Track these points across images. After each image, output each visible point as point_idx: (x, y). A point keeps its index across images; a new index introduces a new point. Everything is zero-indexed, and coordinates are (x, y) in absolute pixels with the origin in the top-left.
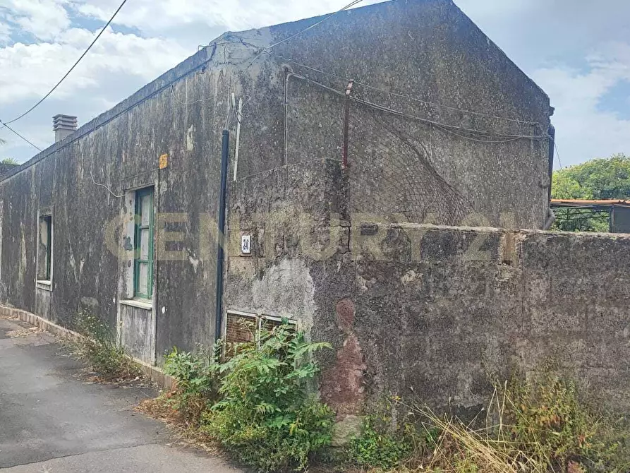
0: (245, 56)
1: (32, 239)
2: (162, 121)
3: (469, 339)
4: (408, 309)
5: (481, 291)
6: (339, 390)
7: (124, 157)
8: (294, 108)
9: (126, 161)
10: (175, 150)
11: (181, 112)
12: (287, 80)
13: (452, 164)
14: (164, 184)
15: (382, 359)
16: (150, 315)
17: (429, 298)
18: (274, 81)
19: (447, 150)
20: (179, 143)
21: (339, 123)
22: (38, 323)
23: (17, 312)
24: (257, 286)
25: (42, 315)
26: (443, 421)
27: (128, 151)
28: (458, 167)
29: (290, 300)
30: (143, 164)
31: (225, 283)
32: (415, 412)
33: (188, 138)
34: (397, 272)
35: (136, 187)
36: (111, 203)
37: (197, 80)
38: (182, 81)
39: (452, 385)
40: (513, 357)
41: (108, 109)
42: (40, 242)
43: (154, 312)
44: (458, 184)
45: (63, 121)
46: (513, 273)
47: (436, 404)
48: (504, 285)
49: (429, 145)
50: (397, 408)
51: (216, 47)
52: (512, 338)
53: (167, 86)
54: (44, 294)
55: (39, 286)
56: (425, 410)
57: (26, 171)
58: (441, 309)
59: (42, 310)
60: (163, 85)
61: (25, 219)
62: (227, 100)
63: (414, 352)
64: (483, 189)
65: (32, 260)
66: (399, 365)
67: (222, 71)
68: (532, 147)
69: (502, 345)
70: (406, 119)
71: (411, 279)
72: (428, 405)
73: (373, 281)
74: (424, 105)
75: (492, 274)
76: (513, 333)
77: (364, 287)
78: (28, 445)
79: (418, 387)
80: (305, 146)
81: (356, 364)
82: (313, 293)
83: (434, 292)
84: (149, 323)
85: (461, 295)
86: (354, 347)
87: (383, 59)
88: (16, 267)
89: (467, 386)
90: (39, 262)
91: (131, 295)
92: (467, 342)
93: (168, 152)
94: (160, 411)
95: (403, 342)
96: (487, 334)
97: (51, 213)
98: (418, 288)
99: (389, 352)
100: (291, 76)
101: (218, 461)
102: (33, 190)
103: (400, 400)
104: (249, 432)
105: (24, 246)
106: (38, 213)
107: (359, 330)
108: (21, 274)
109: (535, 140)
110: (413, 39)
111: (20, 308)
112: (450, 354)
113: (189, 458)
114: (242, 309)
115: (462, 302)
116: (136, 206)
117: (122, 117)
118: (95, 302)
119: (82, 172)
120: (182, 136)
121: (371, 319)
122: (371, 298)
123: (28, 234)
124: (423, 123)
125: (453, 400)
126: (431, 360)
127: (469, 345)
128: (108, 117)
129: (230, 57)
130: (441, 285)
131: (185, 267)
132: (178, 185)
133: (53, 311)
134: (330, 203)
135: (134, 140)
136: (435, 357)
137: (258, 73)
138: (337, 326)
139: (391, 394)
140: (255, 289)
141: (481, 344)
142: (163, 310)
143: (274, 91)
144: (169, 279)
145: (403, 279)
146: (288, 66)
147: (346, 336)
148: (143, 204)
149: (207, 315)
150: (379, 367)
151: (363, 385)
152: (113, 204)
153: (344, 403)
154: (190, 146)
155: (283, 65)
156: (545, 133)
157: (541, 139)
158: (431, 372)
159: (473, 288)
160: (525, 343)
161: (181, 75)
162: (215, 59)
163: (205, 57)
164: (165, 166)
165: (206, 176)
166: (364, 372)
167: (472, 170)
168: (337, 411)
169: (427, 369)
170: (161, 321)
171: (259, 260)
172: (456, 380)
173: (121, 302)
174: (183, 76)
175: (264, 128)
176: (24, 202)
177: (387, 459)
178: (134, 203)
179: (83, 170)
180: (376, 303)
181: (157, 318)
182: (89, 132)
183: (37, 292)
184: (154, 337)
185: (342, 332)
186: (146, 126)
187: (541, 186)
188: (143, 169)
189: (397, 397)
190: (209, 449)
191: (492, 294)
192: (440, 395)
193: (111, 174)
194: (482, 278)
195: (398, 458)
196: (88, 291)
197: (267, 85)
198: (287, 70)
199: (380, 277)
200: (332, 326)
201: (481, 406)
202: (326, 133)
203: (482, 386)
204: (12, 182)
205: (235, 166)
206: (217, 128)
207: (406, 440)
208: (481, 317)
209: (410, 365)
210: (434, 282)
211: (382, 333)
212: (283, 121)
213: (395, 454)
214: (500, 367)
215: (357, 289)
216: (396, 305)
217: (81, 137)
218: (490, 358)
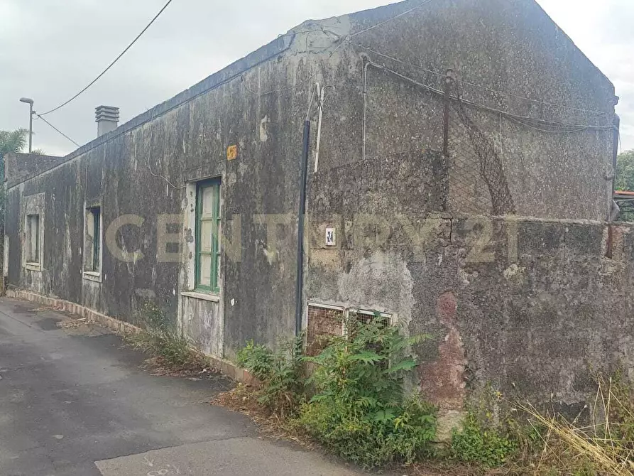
0: (326, 45)
1: (78, 230)
2: (230, 112)
3: (572, 334)
4: (511, 304)
5: (584, 285)
6: (441, 385)
7: (184, 148)
8: (372, 99)
9: (187, 152)
10: (245, 142)
11: (253, 102)
12: (366, 69)
13: (521, 155)
14: (233, 175)
15: (484, 354)
16: (217, 307)
17: (531, 292)
18: (353, 70)
19: (516, 141)
20: (251, 134)
21: (413, 112)
22: (86, 314)
23: (62, 303)
24: (344, 278)
25: (90, 305)
26: (545, 417)
27: (190, 142)
28: (526, 158)
29: (383, 293)
30: (206, 156)
31: (305, 275)
32: (517, 408)
33: (261, 128)
34: (500, 266)
35: (199, 177)
36: (169, 194)
37: (271, 70)
38: (253, 70)
39: (554, 381)
40: (616, 353)
41: (166, 100)
42: (87, 233)
43: (222, 303)
44: (526, 176)
45: (106, 112)
46: (616, 267)
47: (538, 401)
48: (606, 280)
49: (499, 136)
50: (499, 403)
51: (294, 36)
52: (615, 333)
53: (235, 76)
54: (93, 285)
55: (87, 277)
56: (528, 406)
57: (70, 162)
58: (543, 303)
59: (90, 301)
60: (231, 75)
61: (69, 210)
62: (308, 90)
63: (517, 347)
64: (550, 181)
65: (78, 251)
66: (501, 360)
67: (301, 61)
68: (597, 137)
69: (604, 342)
70: (478, 109)
71: (514, 273)
72: (530, 401)
73: (475, 274)
74: (494, 94)
75: (595, 268)
76: (616, 329)
77: (466, 281)
78: (121, 436)
79: (519, 383)
80: (382, 136)
81: (458, 359)
82: (411, 286)
83: (537, 286)
84: (216, 314)
85: (563, 289)
86: (455, 342)
87: (456, 47)
88: (60, 258)
89: (569, 382)
90: (86, 253)
91: (192, 287)
92: (568, 337)
93: (238, 144)
94: (239, 404)
95: (504, 337)
96: (589, 330)
97: (100, 204)
98: (521, 282)
99: (491, 347)
100: (369, 66)
101: (316, 454)
102: (78, 181)
103: (502, 396)
104: (352, 426)
105: (68, 237)
106: (85, 204)
107: (461, 324)
108: (65, 265)
109: (601, 131)
110: (484, 26)
111: (65, 299)
112: (552, 349)
113: (286, 451)
114: (326, 302)
115: (565, 297)
116: (197, 198)
117: (182, 107)
118: (151, 293)
119: (136, 164)
120: (254, 127)
121: (473, 313)
122: (473, 292)
123: (73, 224)
124: (493, 112)
125: (555, 396)
126: (533, 355)
127: (570, 340)
128: (166, 108)
129: (311, 45)
130: (543, 279)
131: (258, 258)
132: (250, 176)
133: (103, 302)
134: (430, 195)
135: (197, 131)
136: (536, 352)
137: (338, 61)
138: (438, 320)
139: (493, 390)
140: (340, 283)
141: (583, 340)
142: (233, 302)
143: (352, 81)
144: (239, 272)
145: (505, 273)
146: (365, 54)
147: (448, 331)
148: (204, 196)
149: (284, 307)
150: (481, 361)
151: (465, 380)
152: (171, 196)
153: (446, 399)
154: (263, 137)
155: (361, 54)
156: (610, 124)
157: (606, 129)
158: (533, 368)
159: (575, 282)
160: (627, 339)
161: (253, 64)
162: (294, 47)
163: (282, 46)
164: (234, 157)
165: (283, 167)
166: (466, 367)
167: (538, 161)
168: (439, 407)
169: (529, 365)
170: (230, 313)
171: (346, 253)
172: (558, 377)
173: (182, 293)
174: (255, 66)
175: (343, 118)
176: (68, 192)
177: (493, 456)
178: (194, 195)
179: (136, 161)
180: (478, 297)
181: (225, 310)
182: (143, 123)
183: (84, 283)
184: (221, 330)
185: (443, 326)
186: (211, 116)
187: (606, 179)
188: (207, 161)
189: (499, 393)
190: (303, 444)
191: (595, 288)
192: (542, 391)
193: (170, 165)
194: (584, 272)
195: (504, 456)
196: (143, 282)
197: (346, 74)
198: (365, 59)
199: (482, 271)
200: (433, 321)
201: (583, 403)
202: (402, 123)
203: (585, 383)
204: (55, 172)
205: (316, 156)
206: (297, 119)
207: (511, 437)
208: (583, 311)
209: (513, 361)
210: (536, 276)
211: (484, 327)
212: (361, 113)
213: (501, 450)
214: (602, 363)
215: (460, 283)
216: (498, 299)
217: (135, 128)
218: (592, 354)
